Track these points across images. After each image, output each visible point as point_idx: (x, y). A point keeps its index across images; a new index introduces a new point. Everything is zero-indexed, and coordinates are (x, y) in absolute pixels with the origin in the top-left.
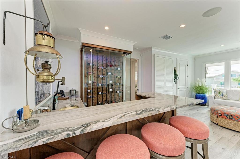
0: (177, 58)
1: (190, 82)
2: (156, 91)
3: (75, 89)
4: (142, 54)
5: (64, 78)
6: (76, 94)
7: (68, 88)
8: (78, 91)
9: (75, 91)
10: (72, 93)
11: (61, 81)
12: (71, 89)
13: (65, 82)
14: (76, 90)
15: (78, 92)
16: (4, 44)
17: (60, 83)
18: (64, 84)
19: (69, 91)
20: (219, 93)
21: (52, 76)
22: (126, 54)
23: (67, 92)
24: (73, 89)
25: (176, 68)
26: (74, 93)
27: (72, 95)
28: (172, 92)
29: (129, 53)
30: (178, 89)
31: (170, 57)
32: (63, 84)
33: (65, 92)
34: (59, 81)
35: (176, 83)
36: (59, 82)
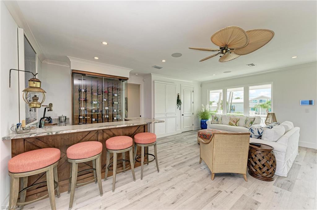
0: (181, 85)
1: (196, 108)
2: (156, 117)
3: (64, 115)
4: (144, 80)
5: (51, 105)
6: (66, 121)
7: (56, 114)
8: (68, 117)
9: (64, 118)
10: (62, 119)
11: (48, 108)
12: (60, 115)
13: (53, 108)
14: (66, 117)
15: (69, 119)
16: (10, 87)
17: (47, 109)
18: (52, 110)
19: (58, 118)
20: (215, 118)
21: (39, 104)
22: (122, 80)
23: (55, 119)
24: (62, 115)
25: (179, 94)
26: (64, 120)
27: (62, 122)
28: (175, 119)
29: (126, 79)
30: (183, 115)
31: (174, 83)
32: (50, 110)
33: (53, 119)
34: (46, 107)
35: (180, 110)
36: (45, 109)
